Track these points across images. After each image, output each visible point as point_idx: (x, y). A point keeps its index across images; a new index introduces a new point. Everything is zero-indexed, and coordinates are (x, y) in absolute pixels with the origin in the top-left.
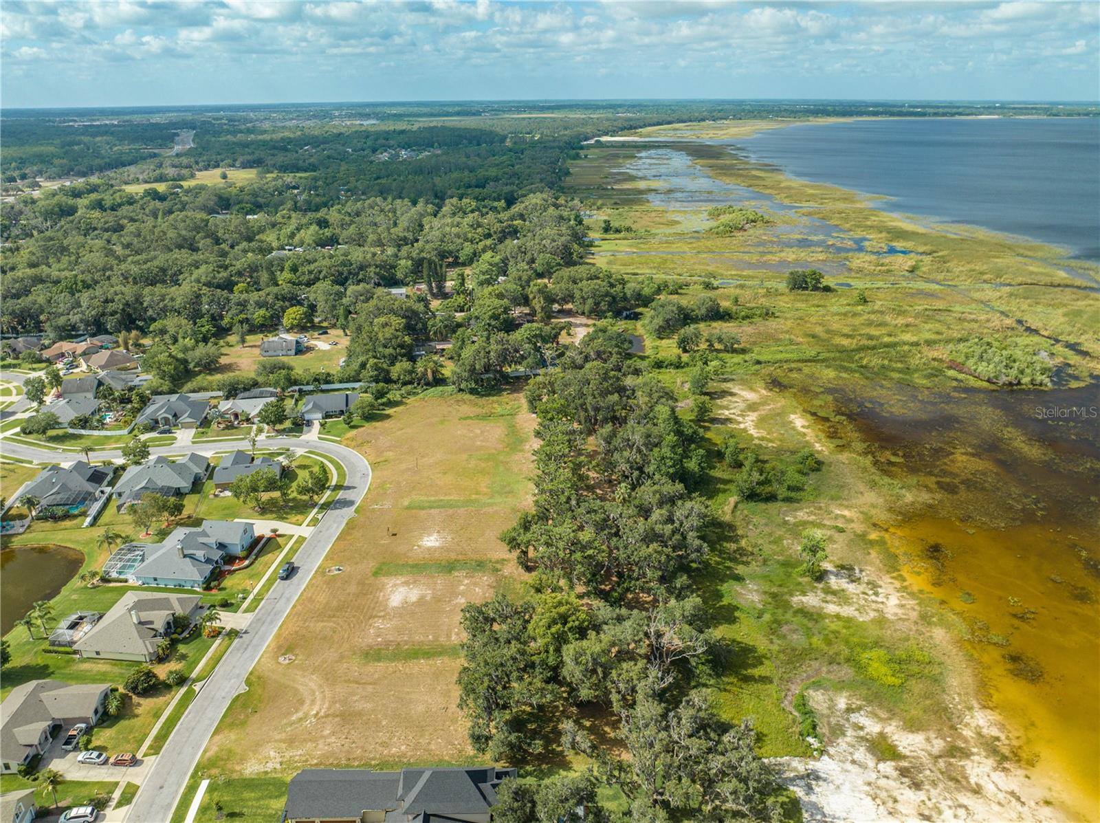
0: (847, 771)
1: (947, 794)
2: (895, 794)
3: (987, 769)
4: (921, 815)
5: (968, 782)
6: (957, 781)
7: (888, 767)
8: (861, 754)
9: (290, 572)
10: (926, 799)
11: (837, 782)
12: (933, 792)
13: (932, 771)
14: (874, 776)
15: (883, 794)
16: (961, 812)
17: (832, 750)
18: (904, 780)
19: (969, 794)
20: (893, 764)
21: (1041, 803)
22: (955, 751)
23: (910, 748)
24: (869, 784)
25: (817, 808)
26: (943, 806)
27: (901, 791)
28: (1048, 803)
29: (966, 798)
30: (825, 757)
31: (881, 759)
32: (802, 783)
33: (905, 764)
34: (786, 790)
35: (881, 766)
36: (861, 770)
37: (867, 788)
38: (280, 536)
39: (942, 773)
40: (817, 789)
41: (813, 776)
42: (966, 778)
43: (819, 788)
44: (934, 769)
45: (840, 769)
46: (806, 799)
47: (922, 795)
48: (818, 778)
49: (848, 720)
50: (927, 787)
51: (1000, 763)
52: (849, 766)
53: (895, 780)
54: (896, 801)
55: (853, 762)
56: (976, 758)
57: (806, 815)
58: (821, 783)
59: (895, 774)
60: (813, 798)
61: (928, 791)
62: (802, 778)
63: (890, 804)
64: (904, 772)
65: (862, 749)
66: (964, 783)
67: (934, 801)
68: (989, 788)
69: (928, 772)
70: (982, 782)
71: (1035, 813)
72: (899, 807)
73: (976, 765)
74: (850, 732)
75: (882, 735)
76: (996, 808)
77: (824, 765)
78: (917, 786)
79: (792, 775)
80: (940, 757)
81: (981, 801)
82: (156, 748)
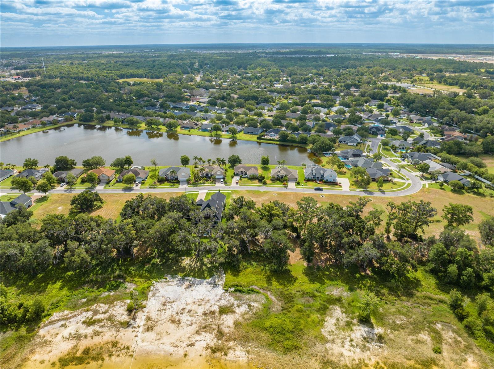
0: (216, 296)
1: (198, 322)
2: (202, 306)
3: (209, 341)
4: (191, 310)
5: (203, 332)
6: (204, 328)
7: (216, 308)
8: (223, 303)
9: (320, 190)
10: (198, 314)
11: (211, 291)
12: (200, 318)
13: (211, 322)
14: (213, 303)
15: (203, 303)
16: (189, 323)
17: (227, 294)
18: (208, 312)
19: (197, 329)
20: (217, 311)
21: (186, 353)
22: (220, 334)
23: (225, 319)
24: (209, 300)
25: (201, 283)
26: (193, 318)
27: (203, 309)
28: (186, 355)
29: (195, 327)
30: (224, 291)
31: (220, 307)
32: (213, 282)
33: (217, 314)
34: (210, 277)
35: (217, 307)
36: (216, 300)
37: (207, 299)
38: (340, 186)
39: (210, 325)
40: (209, 286)
41: (215, 285)
42: (205, 332)
43: (210, 287)
44: (212, 323)
45: (217, 294)
46: (205, 281)
47: (200, 313)
48: (214, 287)
49: (244, 303)
50: (203, 317)
51: (211, 348)
52: (218, 297)
53: (209, 308)
54: (199, 305)
55: (220, 299)
56: (215, 340)
57: (198, 279)
58: (212, 287)
59: (212, 309)
60: (205, 283)
61: (202, 317)
62: (215, 282)
63: (198, 303)
64: (213, 313)
65: (227, 303)
66: (203, 330)
67: (197, 317)
68: (198, 338)
69: (211, 320)
70: (202, 336)
71: (182, 348)
72: (197, 306)
73: (212, 339)
74: (236, 302)
75: (233, 312)
76: (188, 335)
77: (220, 290)
78: (205, 314)
79: (217, 280)
80: (219, 327)
81: (193, 331)
82: (242, 185)
